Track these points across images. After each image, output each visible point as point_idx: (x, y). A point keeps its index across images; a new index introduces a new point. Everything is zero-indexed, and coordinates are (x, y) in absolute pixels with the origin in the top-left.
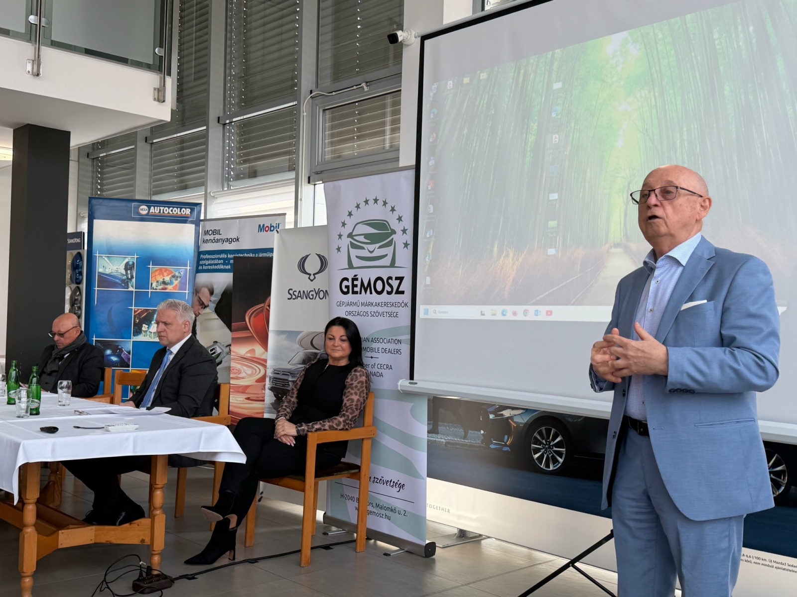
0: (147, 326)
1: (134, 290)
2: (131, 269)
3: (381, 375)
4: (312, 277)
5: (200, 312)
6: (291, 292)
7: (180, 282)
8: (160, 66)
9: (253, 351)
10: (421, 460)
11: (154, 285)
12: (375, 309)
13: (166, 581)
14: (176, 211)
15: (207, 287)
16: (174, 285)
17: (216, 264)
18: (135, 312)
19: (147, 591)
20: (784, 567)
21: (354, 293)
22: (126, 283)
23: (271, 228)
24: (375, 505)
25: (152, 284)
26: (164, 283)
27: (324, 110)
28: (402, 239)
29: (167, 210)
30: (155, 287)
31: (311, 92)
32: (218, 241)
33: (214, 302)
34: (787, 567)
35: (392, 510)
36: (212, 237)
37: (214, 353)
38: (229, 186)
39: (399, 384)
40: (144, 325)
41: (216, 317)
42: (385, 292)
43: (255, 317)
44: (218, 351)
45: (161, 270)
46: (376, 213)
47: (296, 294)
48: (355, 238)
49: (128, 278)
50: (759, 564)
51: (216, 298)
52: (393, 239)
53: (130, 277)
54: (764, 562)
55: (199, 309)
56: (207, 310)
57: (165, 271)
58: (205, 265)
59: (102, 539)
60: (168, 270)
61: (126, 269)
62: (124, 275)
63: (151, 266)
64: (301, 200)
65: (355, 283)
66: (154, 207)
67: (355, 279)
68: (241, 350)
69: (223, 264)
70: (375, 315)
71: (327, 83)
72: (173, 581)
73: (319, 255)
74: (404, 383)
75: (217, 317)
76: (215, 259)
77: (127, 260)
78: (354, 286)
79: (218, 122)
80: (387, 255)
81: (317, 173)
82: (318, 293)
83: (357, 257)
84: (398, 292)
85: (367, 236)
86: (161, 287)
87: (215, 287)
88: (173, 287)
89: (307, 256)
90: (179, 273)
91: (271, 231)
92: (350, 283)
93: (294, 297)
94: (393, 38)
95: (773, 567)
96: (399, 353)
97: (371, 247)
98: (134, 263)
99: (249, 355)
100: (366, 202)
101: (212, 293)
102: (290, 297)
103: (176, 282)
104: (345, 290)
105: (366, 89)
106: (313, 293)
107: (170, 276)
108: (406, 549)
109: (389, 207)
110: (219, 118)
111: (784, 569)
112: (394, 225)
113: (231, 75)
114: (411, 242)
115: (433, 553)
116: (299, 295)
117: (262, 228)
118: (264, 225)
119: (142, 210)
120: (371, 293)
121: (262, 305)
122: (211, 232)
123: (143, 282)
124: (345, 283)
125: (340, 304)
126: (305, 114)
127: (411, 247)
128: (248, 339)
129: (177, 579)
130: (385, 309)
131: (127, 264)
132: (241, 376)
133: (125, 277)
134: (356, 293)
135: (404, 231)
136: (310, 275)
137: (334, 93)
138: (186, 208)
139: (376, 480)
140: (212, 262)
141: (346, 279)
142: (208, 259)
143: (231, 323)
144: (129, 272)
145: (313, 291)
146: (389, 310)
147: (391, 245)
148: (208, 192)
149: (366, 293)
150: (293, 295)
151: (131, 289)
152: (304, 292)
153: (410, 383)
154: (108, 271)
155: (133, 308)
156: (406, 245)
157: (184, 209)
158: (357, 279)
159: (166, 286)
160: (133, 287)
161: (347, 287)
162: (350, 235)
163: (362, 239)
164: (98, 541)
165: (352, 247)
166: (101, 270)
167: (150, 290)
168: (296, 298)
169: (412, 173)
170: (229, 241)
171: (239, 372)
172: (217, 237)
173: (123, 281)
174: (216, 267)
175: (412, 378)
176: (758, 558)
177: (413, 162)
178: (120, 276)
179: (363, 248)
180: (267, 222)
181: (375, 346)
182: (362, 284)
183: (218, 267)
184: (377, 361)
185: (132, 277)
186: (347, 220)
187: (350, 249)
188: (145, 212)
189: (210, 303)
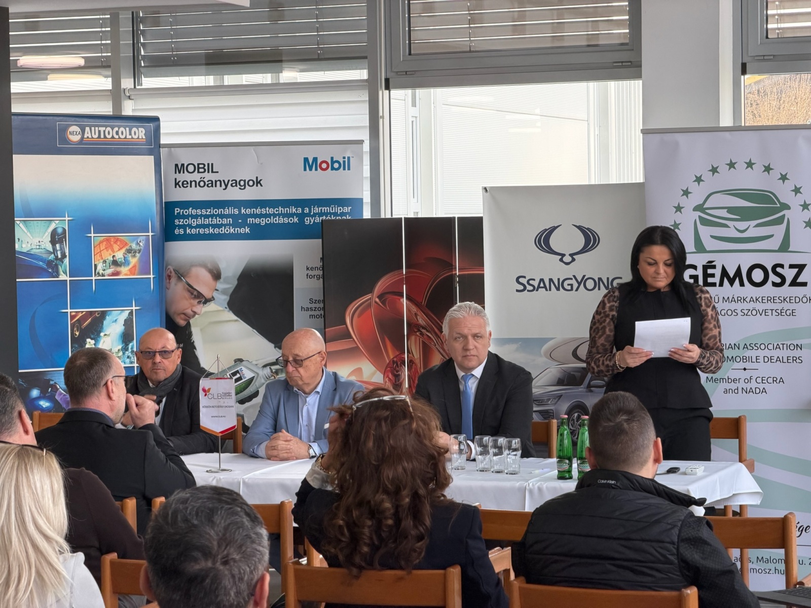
0: (93, 342)
1: (68, 279)
2: (61, 242)
3: (762, 391)
4: (567, 259)
5: (195, 309)
6: (523, 281)
7: (140, 260)
11: (100, 268)
12: (751, 305)
14: (124, 132)
15: (204, 266)
16: (131, 266)
17: (219, 226)
18: (72, 317)
22: (53, 267)
23: (333, 165)
25: (96, 266)
26: (115, 263)
28: (801, 216)
29: (110, 133)
30: (101, 272)
32: (212, 184)
33: (224, 292)
36: (196, 177)
40: (88, 340)
41: (232, 316)
42: (769, 283)
43: (359, 316)
44: (248, 375)
45: (108, 240)
46: (752, 180)
47: (536, 284)
48: (708, 211)
49: (57, 258)
51: (227, 285)
52: (784, 215)
53: (59, 256)
55: (193, 305)
56: (211, 307)
57: (115, 243)
58: (191, 227)
60: (122, 241)
61: (53, 242)
62: (51, 253)
63: (92, 235)
65: (710, 271)
66: (90, 127)
67: (710, 265)
69: (235, 225)
70: (750, 313)
73: (579, 228)
75: (235, 318)
76: (212, 216)
77: (53, 226)
78: (706, 275)
80: (771, 237)
82: (583, 282)
83: (712, 236)
84: (794, 283)
85: (731, 210)
86: (110, 271)
87: (222, 266)
88: (130, 270)
89: (554, 228)
90: (138, 244)
91: (333, 169)
92: (699, 273)
93: (530, 288)
96: (798, 361)
97: (742, 225)
98: (64, 230)
100: (732, 165)
102: (521, 288)
103: (133, 261)
106: (574, 282)
107: (123, 250)
109: (775, 175)
112: (786, 197)
116: (542, 285)
117: (310, 164)
118: (315, 159)
119: (72, 133)
120: (742, 284)
121: (369, 296)
122: (191, 168)
123: (82, 266)
124: (690, 272)
130: (770, 306)
131: (54, 233)
133: (52, 257)
134: (714, 285)
135: (805, 207)
136: (563, 255)
138: (137, 127)
140: (207, 222)
141: (692, 267)
142: (196, 217)
144: (58, 246)
145: (571, 279)
146: (778, 306)
147: (782, 223)
149: (732, 284)
150: (524, 285)
151: (62, 277)
152: (551, 280)
154: (25, 247)
155: (69, 311)
156: (809, 224)
157: (134, 129)
158: (714, 267)
159: (118, 269)
160: (65, 273)
162: (699, 208)
163: (724, 213)
165: (702, 224)
167: (94, 278)
168: (535, 289)
170: (241, 184)
172: (208, 176)
173: (49, 263)
174: (216, 231)
178: (44, 256)
179: (726, 226)
180: (324, 155)
181: (752, 353)
182: (724, 273)
183: (223, 230)
184: (755, 374)
185: (64, 256)
186: (693, 187)
187: (701, 228)
188: (75, 138)
189: (215, 294)
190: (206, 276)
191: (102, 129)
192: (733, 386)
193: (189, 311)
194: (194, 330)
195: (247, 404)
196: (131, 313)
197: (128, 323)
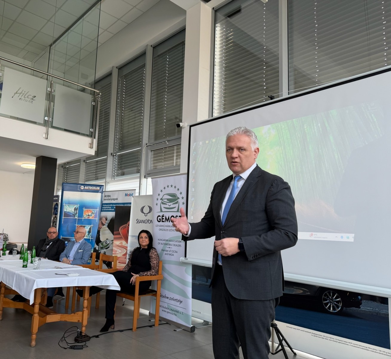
1: (77, 218)
2: (76, 210)
3: (173, 255)
4: (146, 215)
6: (138, 220)
7: (95, 215)
8: (91, 135)
9: (122, 243)
10: (189, 291)
11: (85, 216)
13: (87, 338)
14: (94, 188)
15: (105, 217)
17: (109, 209)
19: (80, 342)
20: (342, 342)
21: (163, 221)
22: (74, 215)
23: (130, 195)
24: (170, 309)
26: (89, 215)
27: (151, 151)
28: (182, 201)
29: (91, 188)
31: (147, 144)
32: (109, 199)
34: (343, 342)
35: (177, 312)
36: (107, 198)
37: (107, 243)
38: (114, 179)
39: (180, 259)
41: (107, 229)
43: (123, 229)
44: (108, 242)
45: (88, 210)
46: (172, 191)
47: (140, 221)
48: (163, 200)
49: (75, 213)
50: (331, 340)
51: (108, 222)
52: (178, 201)
54: (333, 340)
55: (101, 226)
56: (104, 226)
58: (104, 209)
59: (63, 320)
60: (90, 211)
62: (73, 212)
64: (142, 184)
65: (163, 217)
66: (86, 186)
67: (163, 216)
68: (117, 242)
69: (112, 208)
70: (171, 231)
71: (152, 141)
72: (90, 338)
73: (149, 206)
74: (182, 259)
76: (108, 206)
77: (75, 207)
78: (163, 219)
79: (111, 155)
80: (175, 207)
81: (148, 174)
82: (148, 221)
83: (164, 207)
85: (168, 199)
86: (87, 217)
87: (108, 217)
88: (92, 217)
89: (144, 206)
90: (95, 212)
91: (130, 196)
92: (161, 218)
93: (139, 222)
94: (178, 126)
95: (337, 342)
96: (180, 246)
97: (170, 204)
98: (78, 208)
99: (120, 245)
100: (168, 186)
101: (106, 219)
103: (93, 215)
104: (159, 220)
105: (167, 143)
106: (146, 221)
107: (91, 213)
108: (183, 329)
110: (112, 153)
111: (342, 343)
112: (179, 195)
113: (116, 138)
114: (185, 202)
115: (194, 331)
117: (126, 195)
118: (127, 194)
119: (82, 187)
120: (169, 222)
121: (126, 225)
122: (107, 196)
123: (81, 215)
124: (159, 218)
125: (157, 226)
126: (144, 152)
127: (185, 204)
128: (120, 238)
129: (92, 337)
131: (75, 208)
132: (117, 253)
133: (74, 213)
134: (163, 222)
135: (183, 198)
136: (145, 214)
137: (155, 145)
138: (98, 187)
139: (171, 299)
140: (107, 208)
141: (160, 216)
142: (105, 207)
143: (114, 232)
144: (76, 211)
147: (177, 203)
148: (107, 181)
149: (167, 221)
150: (138, 222)
151: (76, 218)
152: (143, 220)
153: (185, 259)
154: (68, 211)
155: (77, 225)
156: (183, 203)
158: (164, 216)
159: (89, 217)
161: (160, 219)
162: (161, 199)
163: (166, 200)
164: (61, 320)
165: (162, 204)
166: (65, 210)
167: (83, 218)
169: (186, 176)
170: (114, 199)
171: (116, 251)
172: (109, 198)
173: (73, 215)
174: (108, 210)
175: (185, 257)
176: (331, 338)
177: (187, 172)
178: (72, 213)
179: (166, 204)
180: (128, 193)
181: (171, 243)
182: (166, 218)
183: (109, 210)
184: (171, 249)
185: (77, 213)
186: (160, 193)
187: (161, 204)
188: (83, 188)
189: (106, 224)
190: (104, 219)
191: (89, 187)
192: (167, 253)
193: (100, 227)
194: (101, 231)
195: (107, 249)
196: (91, 227)
197: (90, 229)
